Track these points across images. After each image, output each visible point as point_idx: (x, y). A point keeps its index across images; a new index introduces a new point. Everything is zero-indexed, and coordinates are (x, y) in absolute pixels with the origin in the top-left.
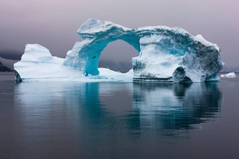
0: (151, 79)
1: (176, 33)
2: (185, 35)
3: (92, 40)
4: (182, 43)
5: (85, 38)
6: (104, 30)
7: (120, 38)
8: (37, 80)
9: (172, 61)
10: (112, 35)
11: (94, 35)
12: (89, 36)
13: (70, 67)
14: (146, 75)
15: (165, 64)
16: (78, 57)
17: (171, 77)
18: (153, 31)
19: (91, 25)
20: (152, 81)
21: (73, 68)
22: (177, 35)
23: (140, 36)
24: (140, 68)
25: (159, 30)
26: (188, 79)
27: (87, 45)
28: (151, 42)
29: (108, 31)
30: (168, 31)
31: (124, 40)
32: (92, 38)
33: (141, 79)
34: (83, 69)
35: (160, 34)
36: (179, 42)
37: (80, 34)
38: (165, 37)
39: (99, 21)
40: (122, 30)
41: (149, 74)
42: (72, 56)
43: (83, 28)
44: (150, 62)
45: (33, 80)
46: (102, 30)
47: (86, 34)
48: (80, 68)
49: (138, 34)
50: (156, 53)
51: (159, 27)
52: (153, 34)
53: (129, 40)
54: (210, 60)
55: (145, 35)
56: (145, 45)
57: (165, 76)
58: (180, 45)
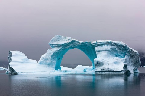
0: (109, 72)
1: (119, 44)
2: (125, 46)
3: (59, 49)
4: (122, 50)
5: (54, 47)
6: (67, 42)
7: (76, 47)
8: (27, 73)
9: (119, 61)
10: (72, 45)
11: (61, 45)
12: (57, 46)
13: (44, 65)
14: (106, 69)
15: (116, 63)
16: (51, 59)
17: (123, 71)
18: (104, 43)
19: (58, 39)
20: (110, 73)
21: (47, 65)
22: (119, 45)
23: (95, 46)
24: (99, 65)
25: (108, 43)
26: (128, 71)
27: (57, 51)
28: (104, 49)
29: (70, 43)
30: (114, 43)
31: (79, 48)
32: (60, 47)
33: (102, 72)
34: (54, 66)
35: (109, 45)
36: (121, 49)
37: (51, 45)
38: (113, 47)
39: (63, 37)
40: (78, 42)
41: (108, 69)
42: (47, 58)
43: (52, 41)
44: (106, 61)
45: (25, 74)
46: (66, 42)
47: (55, 45)
48: (52, 66)
49: (93, 45)
50: (108, 56)
51: (108, 41)
52: (104, 45)
53: (82, 48)
54: (136, 60)
55: (98, 45)
56: (99, 51)
57: (119, 70)
58: (121, 52)
